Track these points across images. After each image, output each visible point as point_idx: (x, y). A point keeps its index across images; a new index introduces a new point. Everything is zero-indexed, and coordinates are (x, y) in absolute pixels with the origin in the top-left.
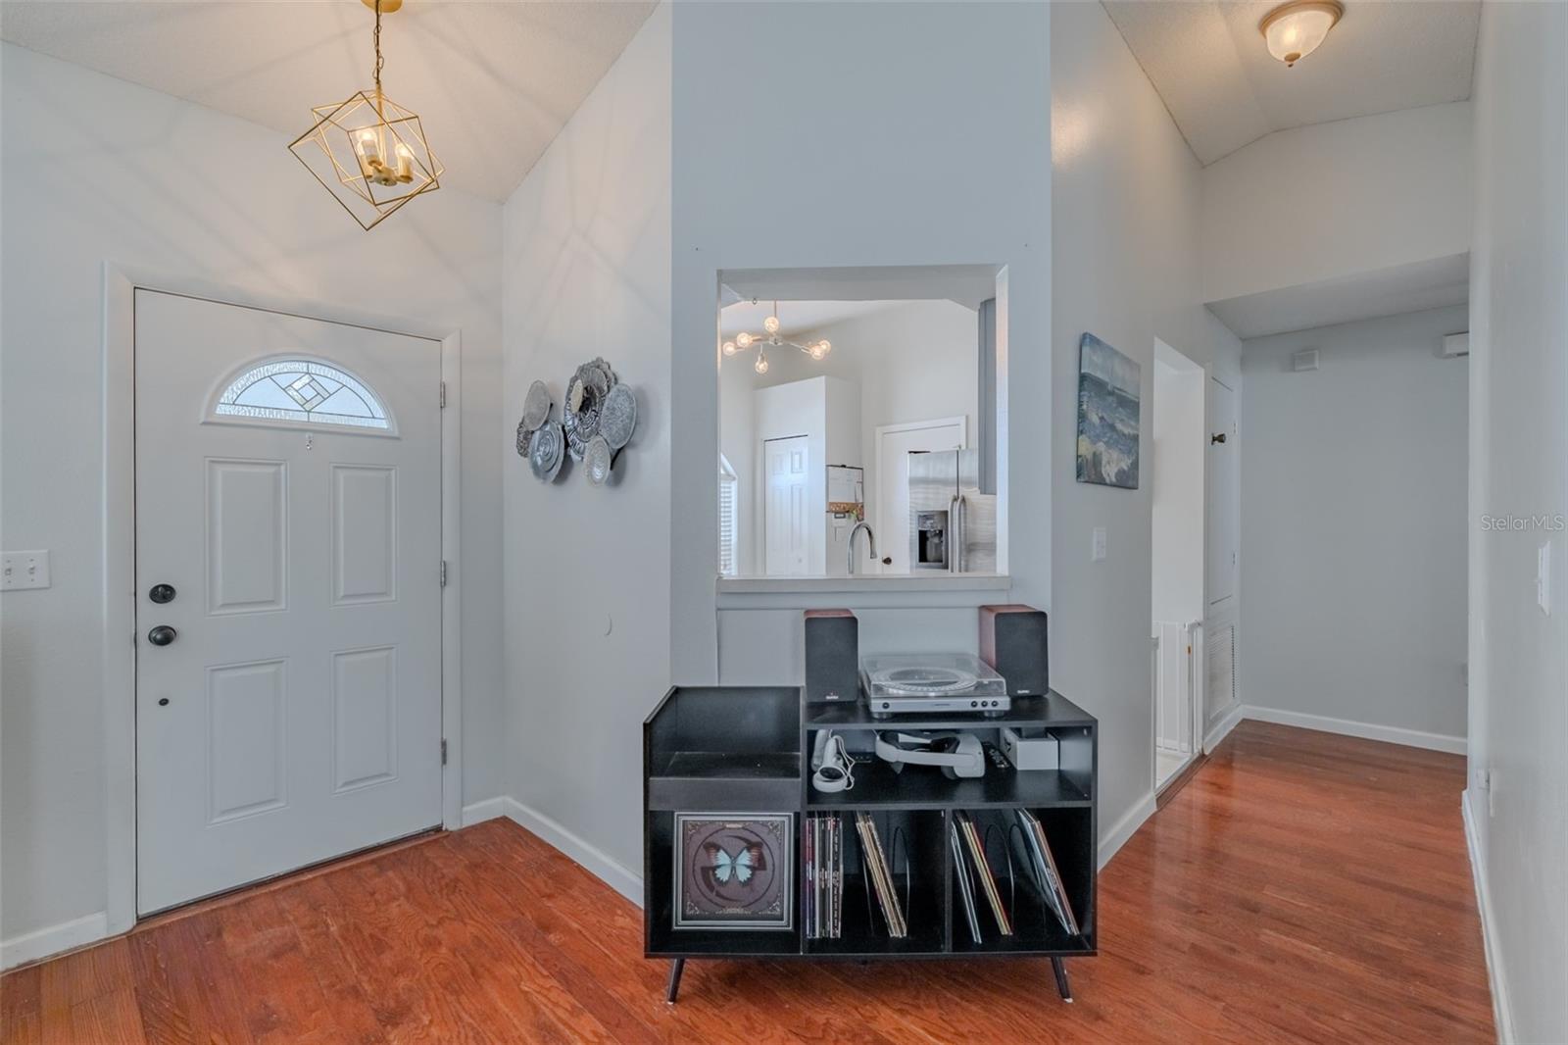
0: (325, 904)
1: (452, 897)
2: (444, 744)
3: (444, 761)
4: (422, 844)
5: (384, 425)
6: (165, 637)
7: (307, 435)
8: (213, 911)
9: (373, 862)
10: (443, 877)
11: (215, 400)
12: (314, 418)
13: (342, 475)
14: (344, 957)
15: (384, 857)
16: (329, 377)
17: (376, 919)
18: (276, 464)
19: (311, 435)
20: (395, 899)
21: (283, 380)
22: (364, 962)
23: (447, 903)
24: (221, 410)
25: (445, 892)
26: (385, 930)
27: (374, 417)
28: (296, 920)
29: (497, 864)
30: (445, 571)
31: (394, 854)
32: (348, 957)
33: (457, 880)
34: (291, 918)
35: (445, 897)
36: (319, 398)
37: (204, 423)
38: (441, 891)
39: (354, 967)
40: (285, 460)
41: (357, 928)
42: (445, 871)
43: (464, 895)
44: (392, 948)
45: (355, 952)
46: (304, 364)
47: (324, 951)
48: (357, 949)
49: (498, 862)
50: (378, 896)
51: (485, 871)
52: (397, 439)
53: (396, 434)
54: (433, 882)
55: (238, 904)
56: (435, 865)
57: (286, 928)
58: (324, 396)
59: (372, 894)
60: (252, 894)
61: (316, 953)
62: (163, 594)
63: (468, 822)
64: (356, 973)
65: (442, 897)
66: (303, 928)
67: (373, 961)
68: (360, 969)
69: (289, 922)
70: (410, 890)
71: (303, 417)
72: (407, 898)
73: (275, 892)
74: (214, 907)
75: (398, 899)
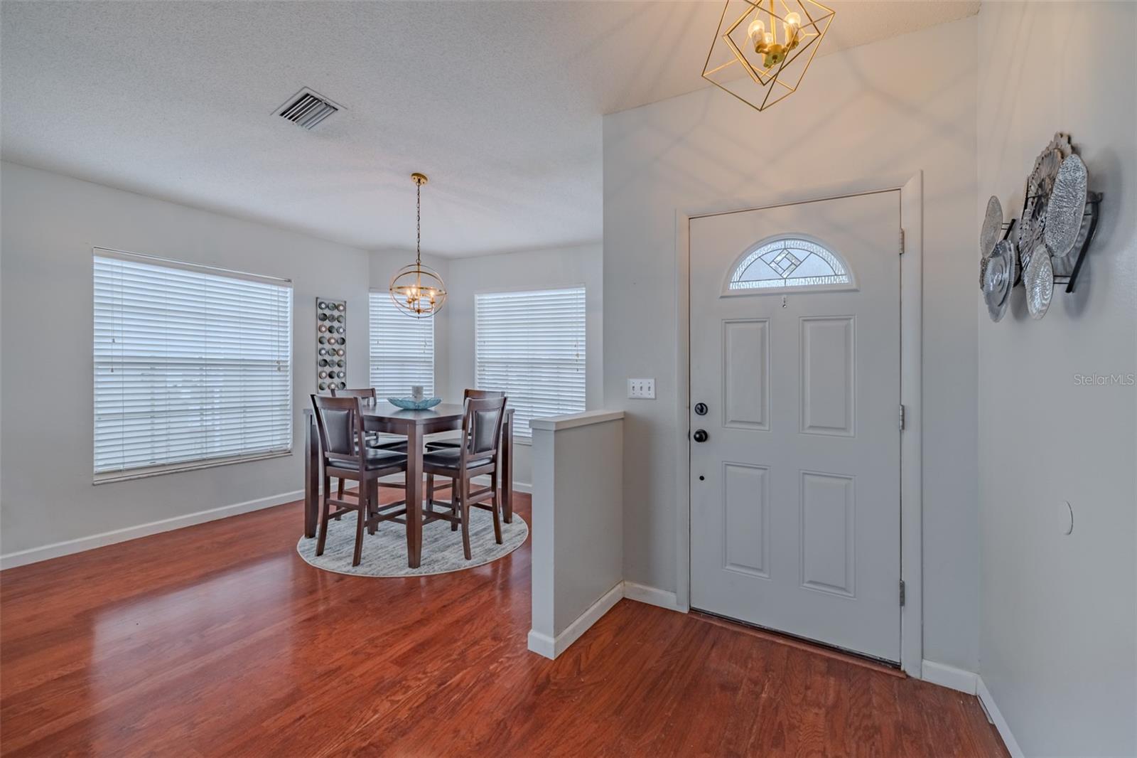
0: (773, 671)
1: (861, 743)
2: (902, 586)
3: (902, 603)
4: (875, 671)
5: (844, 280)
6: (702, 437)
7: (783, 297)
8: (722, 628)
9: (828, 660)
10: (870, 716)
11: (728, 280)
12: (790, 283)
13: (808, 325)
14: (752, 726)
15: (838, 661)
16: (799, 249)
17: (793, 712)
18: (762, 322)
19: (785, 296)
20: (819, 706)
21: (768, 258)
22: (760, 742)
23: (854, 746)
24: (733, 287)
25: (860, 733)
26: (792, 727)
27: (836, 275)
28: (752, 669)
29: (929, 747)
30: (903, 416)
31: (847, 663)
32: (755, 727)
33: (878, 730)
34: (750, 666)
35: (856, 738)
36: (793, 266)
37: (722, 297)
38: (857, 730)
39: (752, 740)
40: (768, 318)
41: (776, 709)
42: (875, 712)
43: (873, 752)
44: (784, 749)
45: (761, 729)
46: (783, 242)
47: (746, 709)
48: (764, 727)
49: (931, 742)
50: (809, 693)
51: (912, 742)
52: (856, 291)
53: (854, 287)
54: (857, 715)
55: (735, 632)
56: (870, 700)
57: (742, 671)
58: (796, 264)
59: (807, 688)
60: (745, 631)
61: (742, 706)
62: (702, 409)
63: (927, 677)
64: (749, 746)
65: (853, 736)
66: (750, 679)
67: (765, 747)
68: (753, 746)
69: (747, 667)
70: (836, 705)
71: (781, 283)
72: (827, 713)
73: (757, 638)
74: (724, 626)
75: (820, 708)
